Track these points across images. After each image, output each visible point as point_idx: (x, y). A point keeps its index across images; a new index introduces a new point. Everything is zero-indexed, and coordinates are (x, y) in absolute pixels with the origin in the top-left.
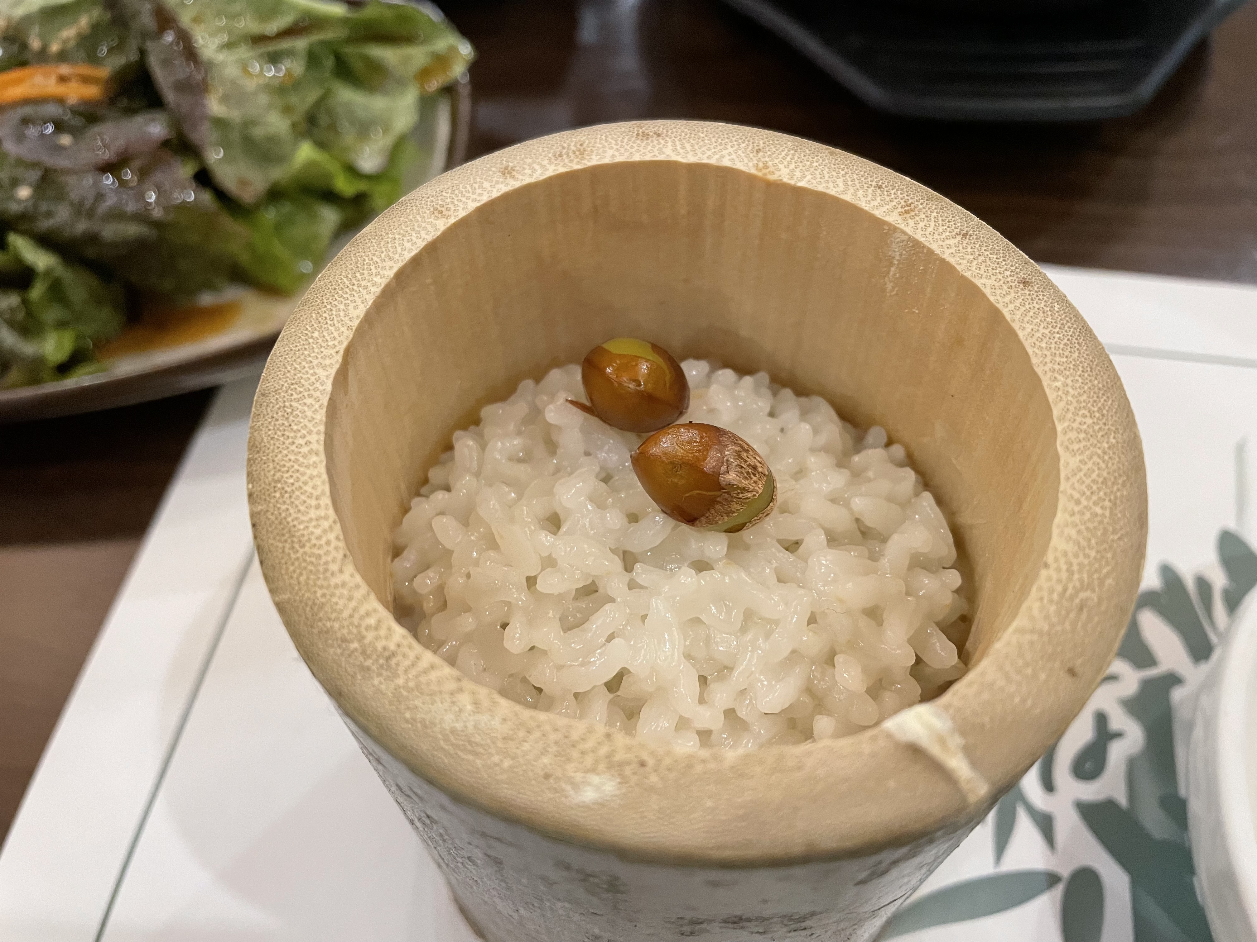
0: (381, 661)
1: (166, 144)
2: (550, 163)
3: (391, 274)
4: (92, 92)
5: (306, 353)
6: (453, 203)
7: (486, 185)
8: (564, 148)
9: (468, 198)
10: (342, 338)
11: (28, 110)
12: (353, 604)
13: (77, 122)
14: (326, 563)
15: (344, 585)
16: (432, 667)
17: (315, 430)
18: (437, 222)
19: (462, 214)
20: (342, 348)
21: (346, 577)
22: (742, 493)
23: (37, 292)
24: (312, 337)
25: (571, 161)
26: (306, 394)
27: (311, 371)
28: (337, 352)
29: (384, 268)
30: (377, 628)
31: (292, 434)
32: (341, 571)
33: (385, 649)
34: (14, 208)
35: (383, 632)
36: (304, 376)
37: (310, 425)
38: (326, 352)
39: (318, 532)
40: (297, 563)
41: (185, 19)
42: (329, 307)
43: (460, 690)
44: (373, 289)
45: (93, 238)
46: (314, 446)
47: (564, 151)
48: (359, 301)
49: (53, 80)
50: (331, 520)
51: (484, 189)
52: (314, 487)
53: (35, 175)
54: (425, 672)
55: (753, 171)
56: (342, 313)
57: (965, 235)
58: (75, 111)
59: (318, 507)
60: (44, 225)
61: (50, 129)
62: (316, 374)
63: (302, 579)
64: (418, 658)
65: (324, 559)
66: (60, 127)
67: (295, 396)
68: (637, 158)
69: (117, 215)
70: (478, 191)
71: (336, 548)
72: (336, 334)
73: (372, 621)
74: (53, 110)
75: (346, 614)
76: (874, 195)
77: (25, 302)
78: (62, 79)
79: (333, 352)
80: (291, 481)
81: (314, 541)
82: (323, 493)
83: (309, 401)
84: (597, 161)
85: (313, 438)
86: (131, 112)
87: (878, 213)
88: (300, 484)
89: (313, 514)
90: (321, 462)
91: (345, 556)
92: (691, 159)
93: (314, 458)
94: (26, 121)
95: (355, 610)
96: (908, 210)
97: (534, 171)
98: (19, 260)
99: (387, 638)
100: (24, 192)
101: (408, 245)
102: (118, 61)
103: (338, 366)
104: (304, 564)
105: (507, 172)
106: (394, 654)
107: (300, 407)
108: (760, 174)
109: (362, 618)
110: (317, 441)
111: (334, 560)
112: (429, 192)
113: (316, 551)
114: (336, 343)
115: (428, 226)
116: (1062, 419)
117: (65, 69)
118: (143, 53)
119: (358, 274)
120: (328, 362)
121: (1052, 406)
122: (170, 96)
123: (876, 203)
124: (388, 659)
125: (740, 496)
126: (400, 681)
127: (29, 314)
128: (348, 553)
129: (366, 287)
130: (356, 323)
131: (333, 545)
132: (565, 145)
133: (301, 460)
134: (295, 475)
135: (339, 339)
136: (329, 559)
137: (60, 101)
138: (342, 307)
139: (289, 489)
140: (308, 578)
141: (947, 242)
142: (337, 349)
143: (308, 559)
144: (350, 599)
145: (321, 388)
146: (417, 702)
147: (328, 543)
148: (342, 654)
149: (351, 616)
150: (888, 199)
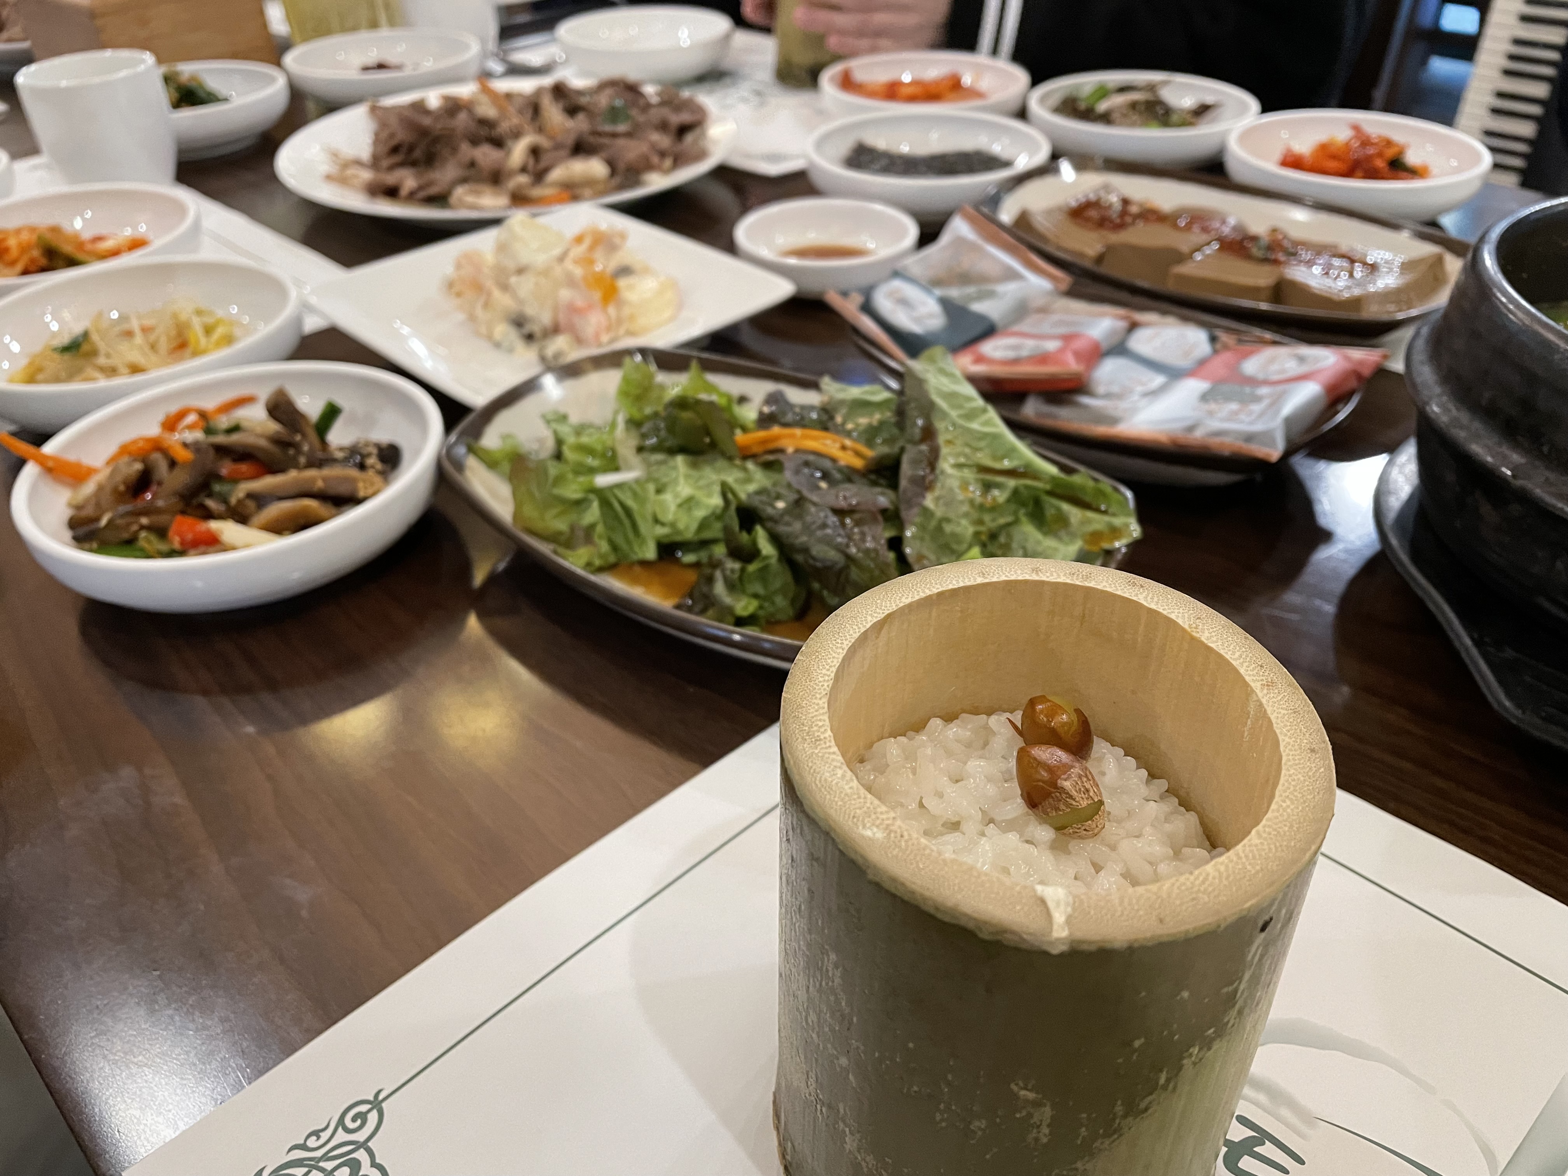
0: (813, 740)
1: (884, 511)
2: (1065, 575)
3: (935, 591)
4: (858, 463)
5: (868, 607)
6: (993, 573)
7: (1019, 572)
8: (1079, 571)
9: (1004, 574)
10: (890, 608)
11: (811, 458)
12: (817, 713)
13: (838, 476)
14: (816, 693)
15: (818, 704)
16: (834, 753)
17: (849, 640)
18: (978, 578)
19: (995, 579)
20: (887, 612)
21: (821, 702)
22: (1069, 798)
23: (752, 568)
24: (876, 602)
25: (1077, 579)
26: (856, 624)
27: (865, 615)
28: (883, 613)
29: (934, 587)
30: (820, 727)
31: (837, 637)
32: (820, 699)
33: (818, 736)
34: (770, 511)
35: (822, 730)
36: (860, 616)
37: (848, 637)
38: (878, 610)
39: (821, 679)
40: (803, 687)
41: (941, 439)
42: (894, 592)
43: (840, 768)
44: (921, 594)
45: (806, 550)
46: (844, 646)
47: (1078, 573)
48: (910, 596)
49: (838, 445)
50: (830, 678)
51: (1016, 573)
52: (832, 662)
53: (793, 497)
54: (829, 753)
55: (1186, 627)
56: (898, 598)
57: (1295, 712)
58: (840, 470)
59: (828, 670)
60: (782, 529)
61: (818, 475)
62: (866, 617)
63: (801, 693)
64: (830, 747)
65: (816, 691)
66: (826, 476)
67: (850, 622)
68: (1119, 593)
69: (828, 541)
70: (1012, 573)
71: (825, 690)
72: (888, 605)
73: (820, 724)
74: (828, 464)
75: (811, 715)
76: (1254, 669)
77: (743, 570)
78: (844, 448)
79: (881, 612)
80: (824, 655)
81: (817, 682)
82: (835, 666)
83: (854, 627)
84: (1094, 585)
85: (845, 643)
86: (874, 484)
87: (1247, 678)
88: (827, 657)
89: (824, 671)
90: (843, 653)
91: (826, 694)
92: (1153, 606)
93: (841, 651)
94: (807, 464)
95: (816, 716)
96: (1270, 685)
97: (1052, 575)
98: (754, 543)
99: (821, 733)
100: (781, 505)
101: (954, 582)
102: (884, 450)
103: (879, 619)
104: (806, 689)
105: (1036, 570)
106: (820, 740)
107: (849, 628)
108: (1189, 630)
109: (817, 720)
110: (847, 645)
111: (820, 694)
112: (985, 563)
113: (815, 686)
114: (886, 609)
115: (972, 578)
116: (1268, 820)
117: (848, 442)
118: (902, 450)
119: (919, 585)
120: (875, 615)
121: (1270, 811)
122: (903, 483)
123: (1251, 673)
124: (816, 740)
125: (1068, 800)
126: (816, 751)
127: (741, 579)
128: (828, 694)
129: (918, 592)
130: (902, 605)
131: (824, 687)
132: (1081, 570)
133: (834, 648)
134: (826, 653)
135: (888, 608)
136: (819, 692)
137: (834, 460)
138: (900, 595)
139: (820, 657)
140: (804, 694)
141: (1280, 710)
142: (884, 612)
143: (809, 687)
144: (817, 711)
145: (865, 624)
146: (818, 763)
147: (823, 686)
148: (798, 729)
149: (813, 717)
150: (1261, 673)
